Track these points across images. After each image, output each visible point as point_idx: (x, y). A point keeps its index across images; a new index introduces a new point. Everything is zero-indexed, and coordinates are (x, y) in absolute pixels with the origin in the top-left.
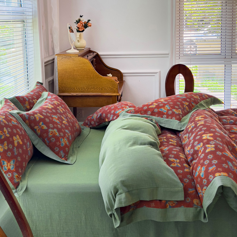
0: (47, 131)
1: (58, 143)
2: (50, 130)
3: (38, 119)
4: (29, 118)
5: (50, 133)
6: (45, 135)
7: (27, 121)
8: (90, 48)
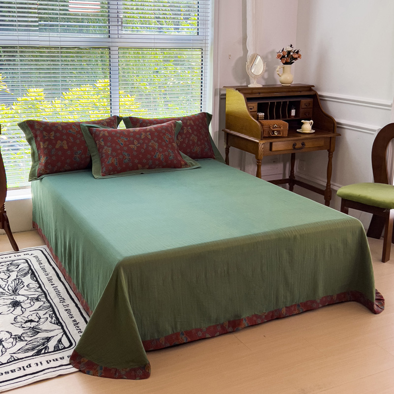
0: (103, 148)
1: (106, 160)
2: (106, 147)
3: (101, 135)
4: (95, 132)
5: (104, 150)
6: (101, 150)
7: (93, 135)
8: (313, 86)
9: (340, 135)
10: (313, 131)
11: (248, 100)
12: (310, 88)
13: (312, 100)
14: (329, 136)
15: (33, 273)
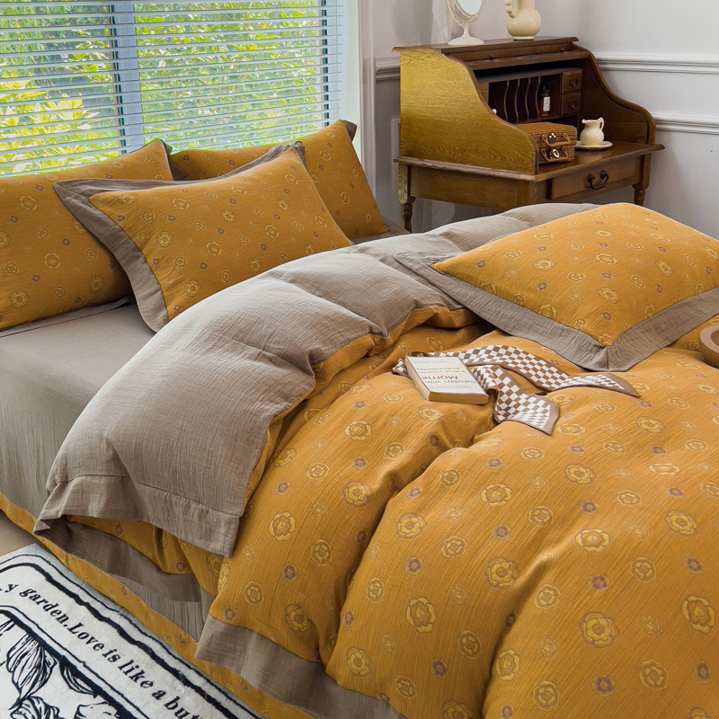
8: (576, 39)
9: (662, 147)
10: (609, 144)
11: (479, 75)
12: (569, 44)
13: (578, 71)
14: (640, 151)
15: (65, 664)
